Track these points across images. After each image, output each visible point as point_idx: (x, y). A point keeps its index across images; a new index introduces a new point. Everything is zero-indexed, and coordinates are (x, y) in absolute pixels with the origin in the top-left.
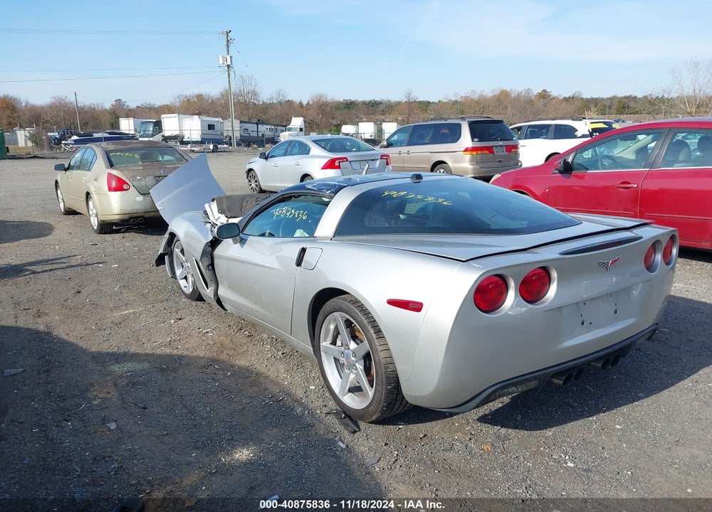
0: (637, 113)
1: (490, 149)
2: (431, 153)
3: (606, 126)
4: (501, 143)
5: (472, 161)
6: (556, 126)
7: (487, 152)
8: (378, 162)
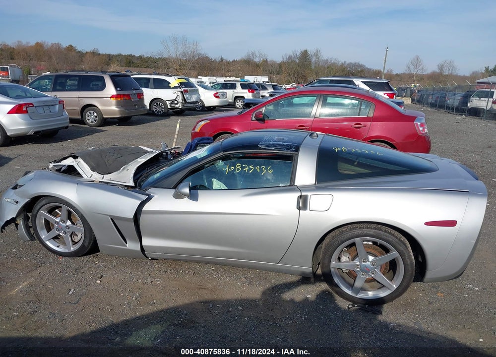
0: (138, 66)
1: (128, 96)
2: (79, 98)
3: (186, 81)
4: (134, 92)
5: (118, 105)
6: (154, 79)
7: (127, 98)
8: (57, 106)
